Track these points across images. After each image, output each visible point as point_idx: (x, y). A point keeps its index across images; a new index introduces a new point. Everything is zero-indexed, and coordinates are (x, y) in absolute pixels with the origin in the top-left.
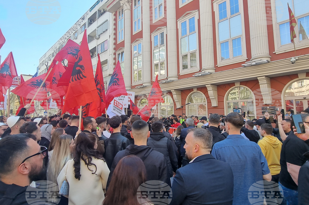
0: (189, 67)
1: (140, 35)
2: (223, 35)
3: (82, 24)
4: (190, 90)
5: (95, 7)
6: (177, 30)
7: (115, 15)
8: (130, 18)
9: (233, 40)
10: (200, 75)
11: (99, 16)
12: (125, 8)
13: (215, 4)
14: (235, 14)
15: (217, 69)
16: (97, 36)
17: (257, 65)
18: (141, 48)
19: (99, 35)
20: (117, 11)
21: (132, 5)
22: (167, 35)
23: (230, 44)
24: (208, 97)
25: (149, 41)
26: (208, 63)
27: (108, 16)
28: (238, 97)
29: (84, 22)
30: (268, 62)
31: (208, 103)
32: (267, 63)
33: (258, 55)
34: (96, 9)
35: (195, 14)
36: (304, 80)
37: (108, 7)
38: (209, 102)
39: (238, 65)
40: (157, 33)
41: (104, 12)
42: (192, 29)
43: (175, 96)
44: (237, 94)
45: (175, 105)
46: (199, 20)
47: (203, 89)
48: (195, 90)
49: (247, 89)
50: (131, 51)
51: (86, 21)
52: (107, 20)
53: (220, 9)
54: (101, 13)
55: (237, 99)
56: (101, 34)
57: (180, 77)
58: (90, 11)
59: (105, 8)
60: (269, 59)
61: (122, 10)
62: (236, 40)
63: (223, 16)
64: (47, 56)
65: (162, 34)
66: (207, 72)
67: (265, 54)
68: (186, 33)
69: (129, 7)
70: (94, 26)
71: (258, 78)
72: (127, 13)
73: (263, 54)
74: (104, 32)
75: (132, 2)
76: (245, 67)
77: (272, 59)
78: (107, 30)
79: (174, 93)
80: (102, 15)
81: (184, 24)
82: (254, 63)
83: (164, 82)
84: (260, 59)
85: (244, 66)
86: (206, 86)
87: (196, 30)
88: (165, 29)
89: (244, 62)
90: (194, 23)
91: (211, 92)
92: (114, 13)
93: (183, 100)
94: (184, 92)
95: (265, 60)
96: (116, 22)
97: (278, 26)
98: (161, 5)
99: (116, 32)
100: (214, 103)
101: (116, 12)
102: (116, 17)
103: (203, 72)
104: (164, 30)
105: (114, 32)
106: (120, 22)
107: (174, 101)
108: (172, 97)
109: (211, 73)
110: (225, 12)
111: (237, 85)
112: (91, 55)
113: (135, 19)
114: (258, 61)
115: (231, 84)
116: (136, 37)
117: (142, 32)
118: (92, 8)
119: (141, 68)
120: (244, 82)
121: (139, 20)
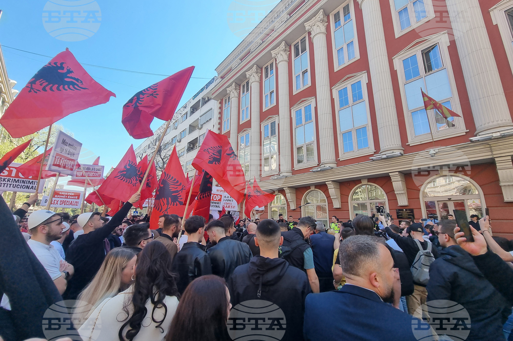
0: (305, 160)
1: (248, 124)
2: (344, 125)
3: (184, 112)
4: (306, 188)
5: (198, 94)
6: (291, 119)
7: (221, 103)
8: (237, 106)
9: (358, 130)
10: (319, 169)
11: (203, 104)
12: (232, 95)
13: (334, 91)
14: (358, 101)
15: (339, 163)
16: (199, 125)
17: (388, 158)
18: (248, 138)
19: (202, 125)
20: (223, 98)
21: (240, 92)
22: (279, 124)
23: (354, 134)
24: (328, 197)
25: (259, 131)
26: (328, 156)
27: (214, 105)
28: (361, 198)
29: (186, 110)
30: (402, 155)
31: (328, 203)
32: (400, 156)
33: (389, 147)
34: (200, 97)
35: (312, 101)
36: (437, 179)
37: (212, 94)
38: (330, 203)
39: (365, 158)
40: (268, 123)
41: (209, 100)
42: (308, 118)
43: (288, 195)
44: (359, 193)
45: (288, 205)
46: (316, 108)
47: (322, 186)
48: (313, 188)
49: (375, 187)
50: (238, 142)
51: (188, 109)
52: (211, 109)
53: (340, 96)
54: (205, 101)
55: (361, 199)
56: (205, 123)
57: (294, 172)
58: (193, 99)
59: (210, 96)
60: (402, 152)
61: (229, 98)
62: (361, 130)
63: (344, 102)
64: (142, 148)
65: (273, 124)
66: (327, 166)
67: (397, 146)
68: (301, 122)
69: (236, 94)
70: (197, 114)
71: (390, 174)
72: (234, 101)
73: (394, 146)
74: (207, 121)
75: (240, 90)
76: (374, 160)
77: (405, 152)
78: (210, 119)
79: (287, 191)
80: (206, 103)
81: (299, 113)
82: (384, 156)
83: (276, 178)
84: (392, 151)
85: (372, 159)
86: (326, 183)
87: (312, 119)
88: (277, 118)
89: (372, 155)
90: (310, 110)
91: (333, 191)
92: (219, 101)
93: (298, 200)
94: (300, 190)
95: (397, 153)
96: (222, 110)
97: (410, 114)
98: (273, 92)
99: (221, 121)
100: (337, 204)
101: (222, 100)
102: (222, 106)
103: (321, 166)
104: (275, 119)
105: (219, 121)
106: (226, 110)
107: (287, 201)
108: (285, 196)
109: (332, 168)
110: (347, 99)
111: (364, 182)
112: (192, 146)
113: (243, 107)
114: (389, 154)
115: (356, 181)
116: (243, 127)
117: (250, 121)
118: (195, 96)
119: (248, 162)
120: (373, 179)
121: (247, 108)
